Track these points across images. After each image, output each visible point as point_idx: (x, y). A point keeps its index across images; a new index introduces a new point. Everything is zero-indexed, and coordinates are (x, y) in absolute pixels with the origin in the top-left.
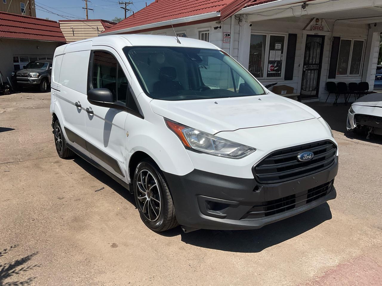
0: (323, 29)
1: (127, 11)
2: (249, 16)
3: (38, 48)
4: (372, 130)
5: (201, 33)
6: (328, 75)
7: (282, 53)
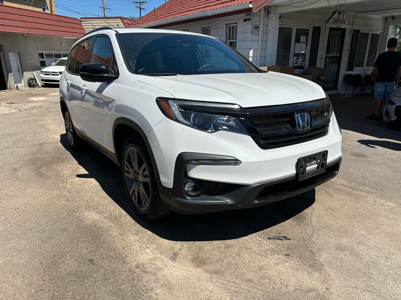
0: (344, 22)
1: (141, 9)
2: (278, 8)
3: (62, 44)
5: (228, 26)
6: (347, 67)
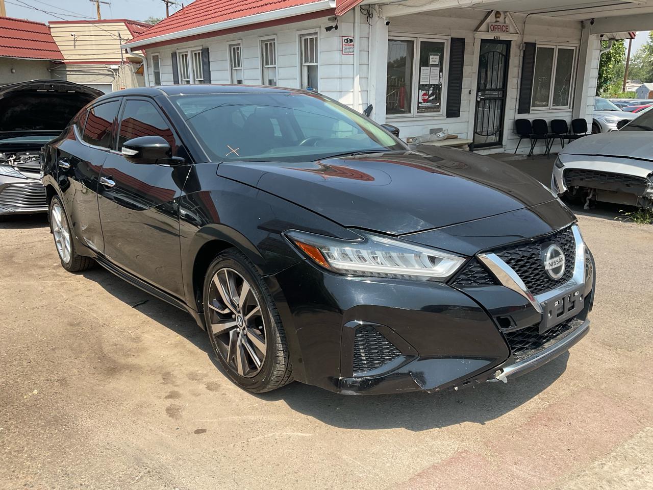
0: (507, 30)
1: (169, 4)
2: (384, 7)
3: (14, 71)
4: (593, 195)
5: (303, 39)
6: (517, 107)
7: (441, 71)
